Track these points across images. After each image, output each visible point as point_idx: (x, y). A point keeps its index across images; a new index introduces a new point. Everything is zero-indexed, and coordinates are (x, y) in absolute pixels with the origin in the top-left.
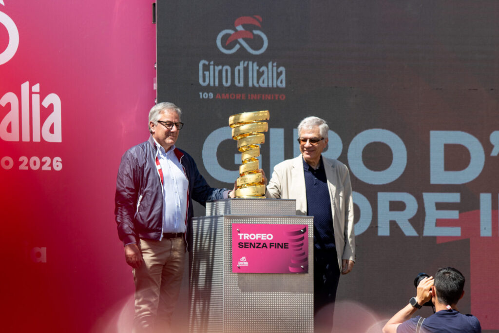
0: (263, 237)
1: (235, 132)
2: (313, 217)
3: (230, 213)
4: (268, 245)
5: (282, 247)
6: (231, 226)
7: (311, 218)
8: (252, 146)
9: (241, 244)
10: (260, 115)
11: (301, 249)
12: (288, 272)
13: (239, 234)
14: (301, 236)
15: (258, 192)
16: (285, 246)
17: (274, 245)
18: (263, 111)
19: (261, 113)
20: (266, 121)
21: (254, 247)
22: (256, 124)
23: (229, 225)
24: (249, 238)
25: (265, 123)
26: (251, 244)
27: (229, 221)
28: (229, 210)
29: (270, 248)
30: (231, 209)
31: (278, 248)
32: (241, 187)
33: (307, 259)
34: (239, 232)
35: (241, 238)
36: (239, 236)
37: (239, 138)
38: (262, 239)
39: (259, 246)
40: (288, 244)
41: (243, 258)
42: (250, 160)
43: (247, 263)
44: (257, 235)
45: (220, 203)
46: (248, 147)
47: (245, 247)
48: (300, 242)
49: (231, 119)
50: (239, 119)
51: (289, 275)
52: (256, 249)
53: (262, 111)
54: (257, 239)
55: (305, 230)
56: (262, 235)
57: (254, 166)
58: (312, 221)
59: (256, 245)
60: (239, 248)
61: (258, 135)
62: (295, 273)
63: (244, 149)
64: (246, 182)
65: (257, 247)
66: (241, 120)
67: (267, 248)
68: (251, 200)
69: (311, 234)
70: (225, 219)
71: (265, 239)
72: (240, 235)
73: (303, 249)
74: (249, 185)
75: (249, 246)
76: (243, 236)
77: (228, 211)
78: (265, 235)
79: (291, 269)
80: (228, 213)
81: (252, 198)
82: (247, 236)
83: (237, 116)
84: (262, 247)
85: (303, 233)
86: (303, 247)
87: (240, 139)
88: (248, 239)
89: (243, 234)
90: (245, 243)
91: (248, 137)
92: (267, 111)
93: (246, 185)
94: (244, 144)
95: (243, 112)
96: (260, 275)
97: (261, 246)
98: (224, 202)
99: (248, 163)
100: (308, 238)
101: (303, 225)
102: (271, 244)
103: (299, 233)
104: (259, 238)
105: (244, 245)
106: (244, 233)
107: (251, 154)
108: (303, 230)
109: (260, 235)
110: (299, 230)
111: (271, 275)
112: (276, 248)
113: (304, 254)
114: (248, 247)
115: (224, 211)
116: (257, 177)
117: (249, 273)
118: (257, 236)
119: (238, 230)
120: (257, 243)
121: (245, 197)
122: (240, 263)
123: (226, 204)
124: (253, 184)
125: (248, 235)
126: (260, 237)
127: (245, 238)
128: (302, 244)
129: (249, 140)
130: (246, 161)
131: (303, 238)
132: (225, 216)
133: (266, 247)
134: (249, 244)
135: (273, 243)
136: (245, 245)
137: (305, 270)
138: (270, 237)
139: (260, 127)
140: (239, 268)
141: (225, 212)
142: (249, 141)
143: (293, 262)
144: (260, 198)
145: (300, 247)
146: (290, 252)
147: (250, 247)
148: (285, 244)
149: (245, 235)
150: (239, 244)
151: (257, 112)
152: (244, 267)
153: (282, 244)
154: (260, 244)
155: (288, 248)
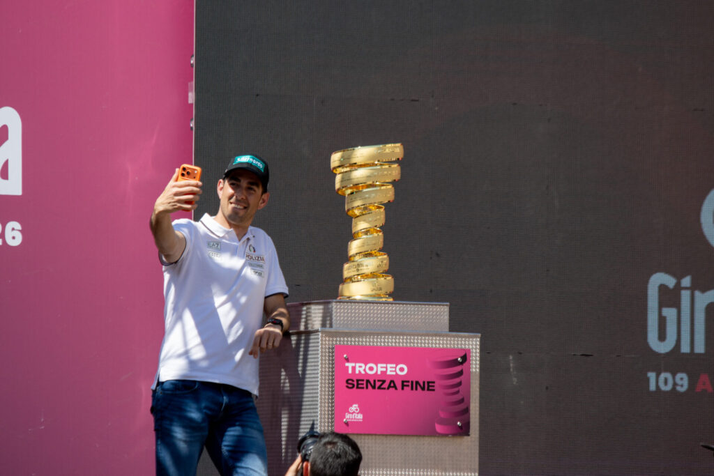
0: (389, 369)
1: (342, 181)
2: (480, 335)
3: (331, 326)
4: (399, 385)
5: (423, 389)
6: (333, 348)
7: (476, 337)
8: (371, 207)
9: (350, 382)
10: (387, 151)
11: (458, 392)
12: (433, 433)
13: (347, 364)
14: (458, 369)
15: (381, 289)
16: (428, 386)
17: (410, 384)
18: (393, 145)
19: (389, 148)
20: (398, 161)
21: (374, 387)
22: (379, 167)
23: (329, 348)
24: (365, 370)
25: (395, 166)
26: (368, 381)
27: (329, 341)
28: (331, 320)
29: (403, 389)
30: (334, 318)
31: (416, 389)
32: (351, 279)
33: (466, 411)
34: (347, 360)
35: (350, 371)
36: (348, 367)
37: (349, 191)
38: (389, 373)
39: (383, 387)
40: (434, 382)
41: (354, 407)
42: (367, 232)
43: (360, 417)
44: (379, 365)
45: (313, 307)
46: (365, 208)
47: (358, 388)
48: (457, 380)
49: (336, 158)
50: (349, 158)
51: (436, 439)
52: (377, 390)
53: (390, 145)
54: (379, 373)
55: (465, 358)
56: (389, 366)
57: (374, 242)
58: (478, 343)
59: (378, 384)
60: (346, 388)
61: (383, 188)
62: (446, 435)
63: (357, 212)
64: (360, 272)
65: (380, 388)
66: (354, 161)
67: (396, 389)
68: (369, 303)
69: (475, 365)
70: (322, 337)
71: (394, 373)
72: (350, 365)
73: (461, 392)
74: (365, 276)
75: (365, 386)
76: (354, 368)
77: (328, 322)
78: (394, 365)
79: (439, 428)
80: (328, 326)
81: (370, 299)
82: (361, 368)
83: (347, 153)
84: (388, 388)
85: (461, 363)
86: (460, 388)
87: (349, 195)
88: (363, 372)
89: (353, 365)
90: (358, 381)
91: (365, 190)
92: (398, 145)
93: (359, 277)
94: (358, 203)
95: (357, 146)
96: (384, 438)
97: (386, 385)
98: (321, 307)
99: (365, 236)
100: (469, 373)
101: (462, 350)
102: (403, 382)
103: (454, 363)
104: (382, 372)
105: (356, 383)
106: (356, 362)
107: (369, 222)
108: (461, 358)
109: (384, 365)
110: (454, 358)
111: (403, 438)
112: (412, 389)
113: (462, 401)
114: (363, 388)
115: (320, 322)
116: (379, 263)
117: (365, 435)
118: (379, 368)
119: (345, 356)
120: (379, 381)
121: (358, 297)
122: (348, 417)
123: (324, 309)
124: (373, 275)
125: (363, 365)
126: (384, 370)
127: (357, 372)
128: (460, 384)
129: (367, 196)
130: (360, 234)
131: (461, 373)
132: (322, 332)
133: (395, 387)
134: (365, 382)
135: (408, 382)
136: (358, 384)
137: (464, 430)
138: (402, 370)
139: (386, 172)
140: (347, 424)
141: (324, 325)
142: (366, 198)
143: (442, 415)
144: (384, 299)
145: (456, 389)
146: (438, 396)
147: (367, 388)
148: (428, 383)
149: (358, 365)
150: (347, 381)
151: (381, 146)
152: (357, 423)
153: (424, 382)
154: (384, 382)
155: (434, 390)
